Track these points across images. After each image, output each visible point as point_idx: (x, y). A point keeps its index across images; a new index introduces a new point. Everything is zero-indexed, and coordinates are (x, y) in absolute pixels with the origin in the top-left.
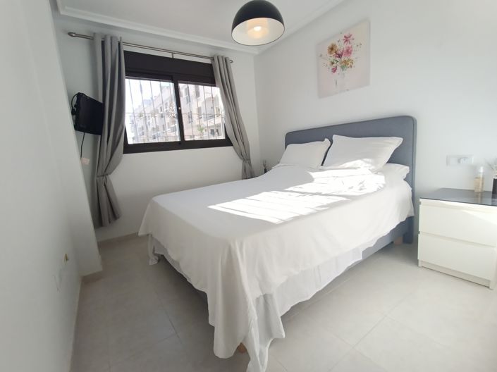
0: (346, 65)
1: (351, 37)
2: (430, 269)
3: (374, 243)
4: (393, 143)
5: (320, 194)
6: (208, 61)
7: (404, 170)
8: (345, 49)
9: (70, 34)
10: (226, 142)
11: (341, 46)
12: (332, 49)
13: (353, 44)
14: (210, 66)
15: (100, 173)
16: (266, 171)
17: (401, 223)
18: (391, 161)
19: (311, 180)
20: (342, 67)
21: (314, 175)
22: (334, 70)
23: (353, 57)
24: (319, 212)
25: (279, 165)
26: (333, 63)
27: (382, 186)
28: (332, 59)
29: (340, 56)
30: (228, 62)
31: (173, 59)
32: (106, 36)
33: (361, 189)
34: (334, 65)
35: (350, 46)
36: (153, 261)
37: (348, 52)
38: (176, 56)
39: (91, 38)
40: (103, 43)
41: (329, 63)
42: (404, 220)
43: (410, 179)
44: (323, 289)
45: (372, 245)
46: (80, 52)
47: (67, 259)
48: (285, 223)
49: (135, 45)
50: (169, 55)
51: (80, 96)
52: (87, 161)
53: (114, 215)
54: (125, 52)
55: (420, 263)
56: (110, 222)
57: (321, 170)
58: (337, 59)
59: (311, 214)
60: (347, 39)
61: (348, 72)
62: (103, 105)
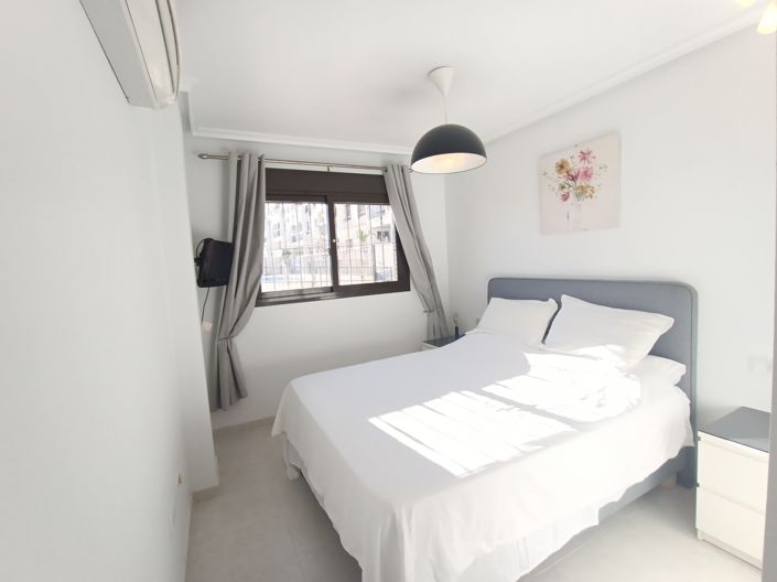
0: (582, 192)
1: (591, 155)
2: (717, 547)
3: (621, 495)
4: (660, 325)
5: (532, 409)
6: (379, 172)
7: (677, 370)
8: (582, 171)
9: (201, 156)
11: (576, 165)
12: (561, 166)
13: (595, 165)
15: (222, 336)
16: (457, 336)
17: (669, 460)
18: (653, 352)
19: (524, 368)
20: (578, 196)
21: (532, 358)
22: (565, 197)
23: (593, 182)
24: (526, 454)
25: (476, 330)
26: (563, 187)
27: (635, 403)
28: (562, 181)
29: (574, 178)
30: (405, 171)
31: (328, 174)
32: (244, 154)
33: (599, 405)
34: (565, 190)
35: (589, 166)
37: (587, 174)
38: (332, 170)
39: (225, 159)
40: (240, 164)
41: (557, 187)
42: (674, 454)
43: (687, 385)
45: (616, 499)
46: (211, 173)
47: (180, 482)
48: (472, 476)
49: (279, 161)
50: (324, 169)
51: (207, 241)
52: (209, 326)
53: (239, 392)
54: (269, 171)
55: (699, 534)
56: (231, 403)
57: (542, 351)
58: (570, 182)
60: (584, 156)
61: (586, 203)
62: (231, 247)
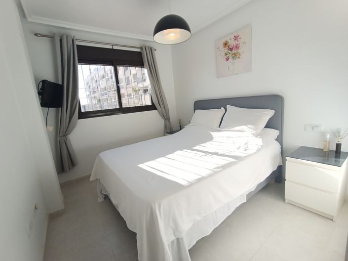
0: (235, 56)
1: (239, 37)
2: (293, 205)
3: (255, 188)
4: (269, 114)
5: (217, 154)
6: (138, 50)
7: (275, 133)
8: (235, 45)
9: (36, 35)
10: (152, 107)
11: (232, 43)
12: (226, 44)
13: (241, 42)
14: (140, 54)
15: (61, 135)
17: (274, 171)
18: (266, 127)
19: (211, 138)
20: (233, 58)
21: (214, 134)
22: (228, 59)
23: (240, 51)
24: (215, 173)
25: (189, 125)
26: (226, 54)
27: (260, 147)
28: (226, 51)
29: (231, 50)
30: (153, 50)
31: (113, 50)
32: (63, 35)
33: (246, 150)
34: (227, 56)
35: (238, 43)
36: (101, 199)
37: (237, 47)
38: (115, 48)
39: (51, 37)
40: (61, 41)
41: (224, 54)
42: (275, 169)
43: (279, 139)
44: (219, 226)
45: (253, 190)
46: (44, 48)
47: (36, 208)
48: (191, 184)
49: (85, 41)
50: (110, 47)
51: (44, 82)
52: (51, 128)
53: (73, 163)
54: (77, 46)
55: (286, 200)
56: (69, 169)
57: (219, 131)
58: (230, 52)
59: (210, 176)
60: (236, 38)
61: (237, 61)
62: (62, 86)
